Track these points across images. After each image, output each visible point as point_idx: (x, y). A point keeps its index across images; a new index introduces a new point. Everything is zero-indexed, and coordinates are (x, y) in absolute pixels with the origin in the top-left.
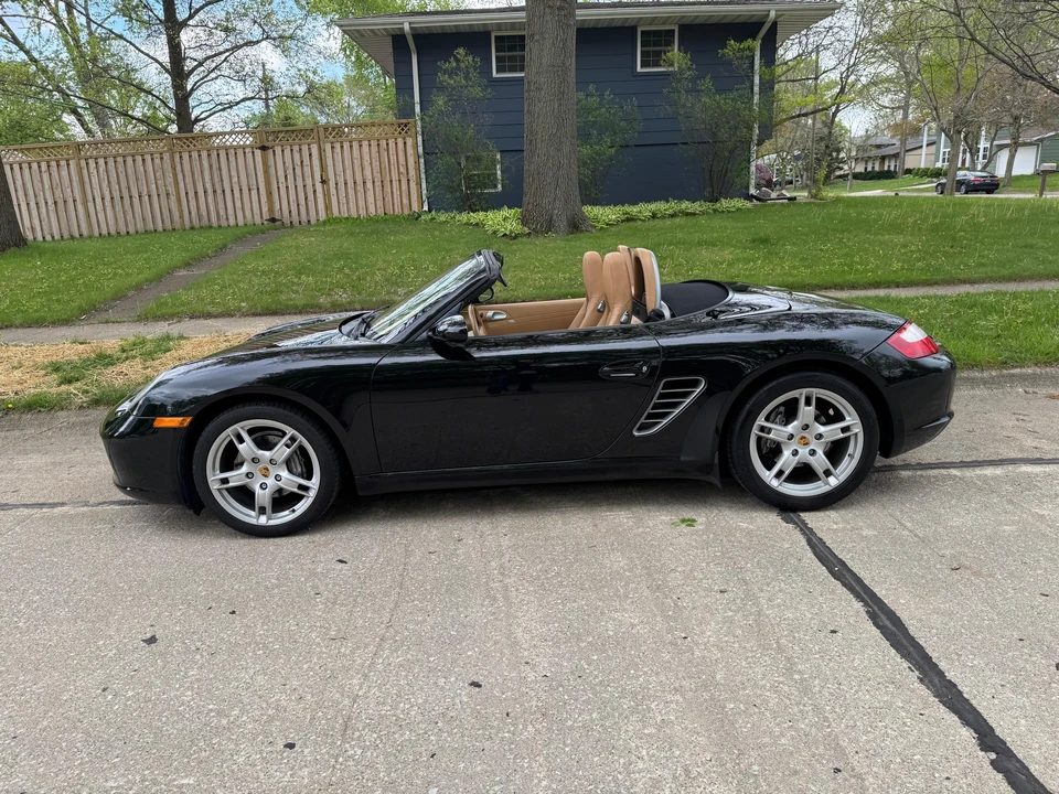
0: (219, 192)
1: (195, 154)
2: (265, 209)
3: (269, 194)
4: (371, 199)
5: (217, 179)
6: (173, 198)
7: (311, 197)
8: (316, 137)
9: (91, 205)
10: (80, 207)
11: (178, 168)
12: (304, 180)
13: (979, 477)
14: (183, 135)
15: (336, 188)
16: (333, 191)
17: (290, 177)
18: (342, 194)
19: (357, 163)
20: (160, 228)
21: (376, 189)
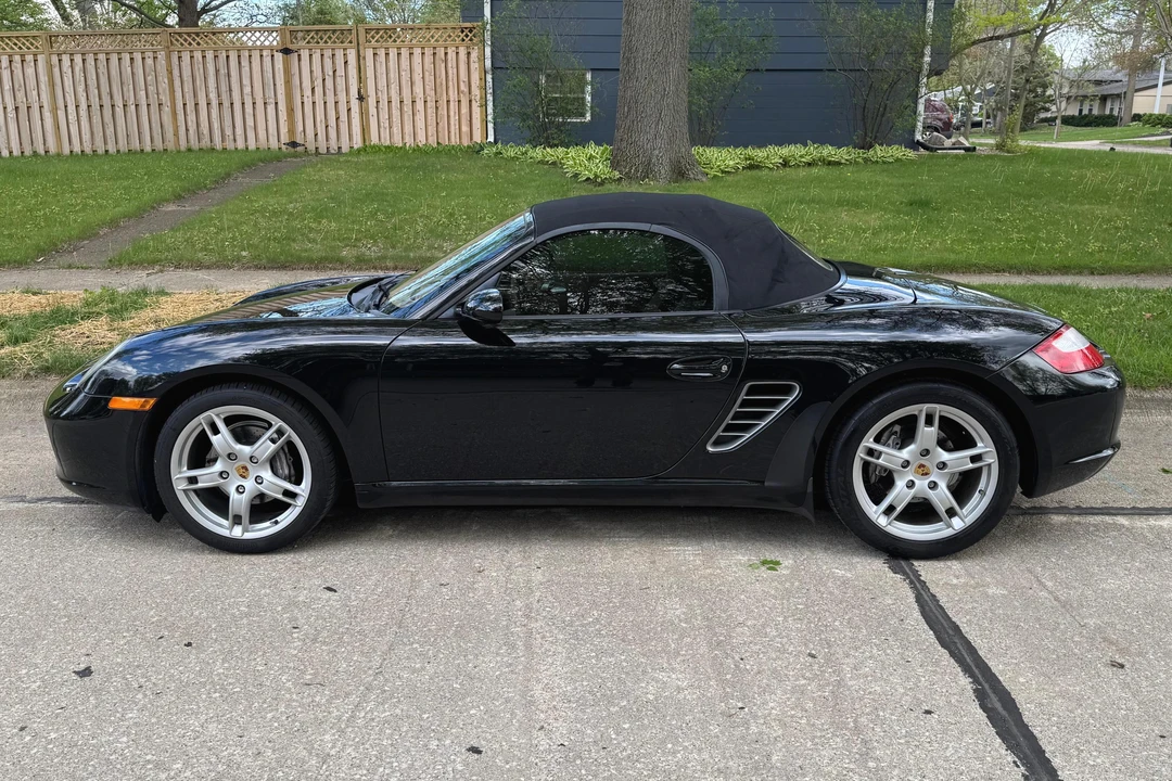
0: (226, 104)
1: (198, 55)
2: (284, 130)
3: (291, 111)
4: (420, 124)
5: (224, 88)
6: (167, 110)
7: (344, 117)
8: (355, 41)
9: (61, 114)
10: (47, 115)
11: (176, 72)
12: (335, 95)
13: (1151, 528)
14: (184, 30)
15: (377, 107)
17: (319, 90)
18: (384, 115)
19: (405, 76)
20: (148, 149)
21: (429, 111)
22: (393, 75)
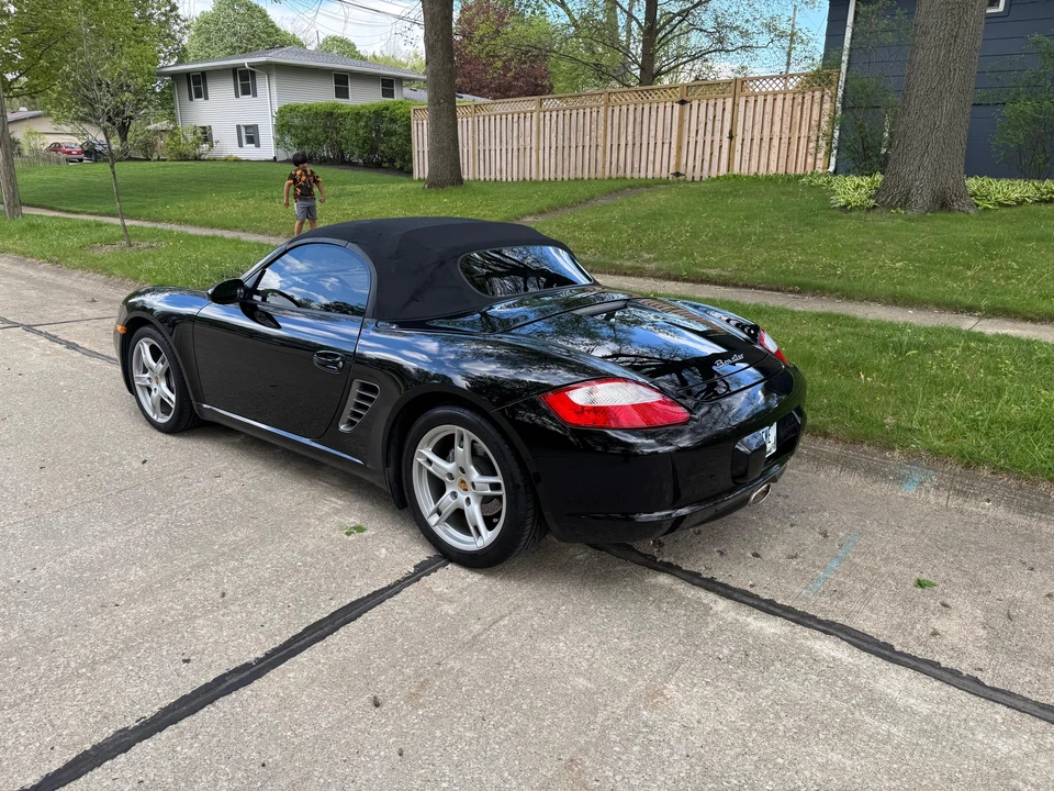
0: (638, 145)
1: (647, 107)
2: (673, 163)
3: (679, 148)
4: (774, 157)
5: (638, 132)
6: (600, 149)
7: (716, 153)
8: (733, 91)
9: (541, 152)
10: (534, 153)
11: (609, 122)
12: (713, 135)
14: (642, 88)
15: (742, 144)
16: (738, 147)
17: (701, 132)
18: (747, 150)
19: (768, 118)
20: (586, 177)
21: (782, 146)
22: (758, 118)
